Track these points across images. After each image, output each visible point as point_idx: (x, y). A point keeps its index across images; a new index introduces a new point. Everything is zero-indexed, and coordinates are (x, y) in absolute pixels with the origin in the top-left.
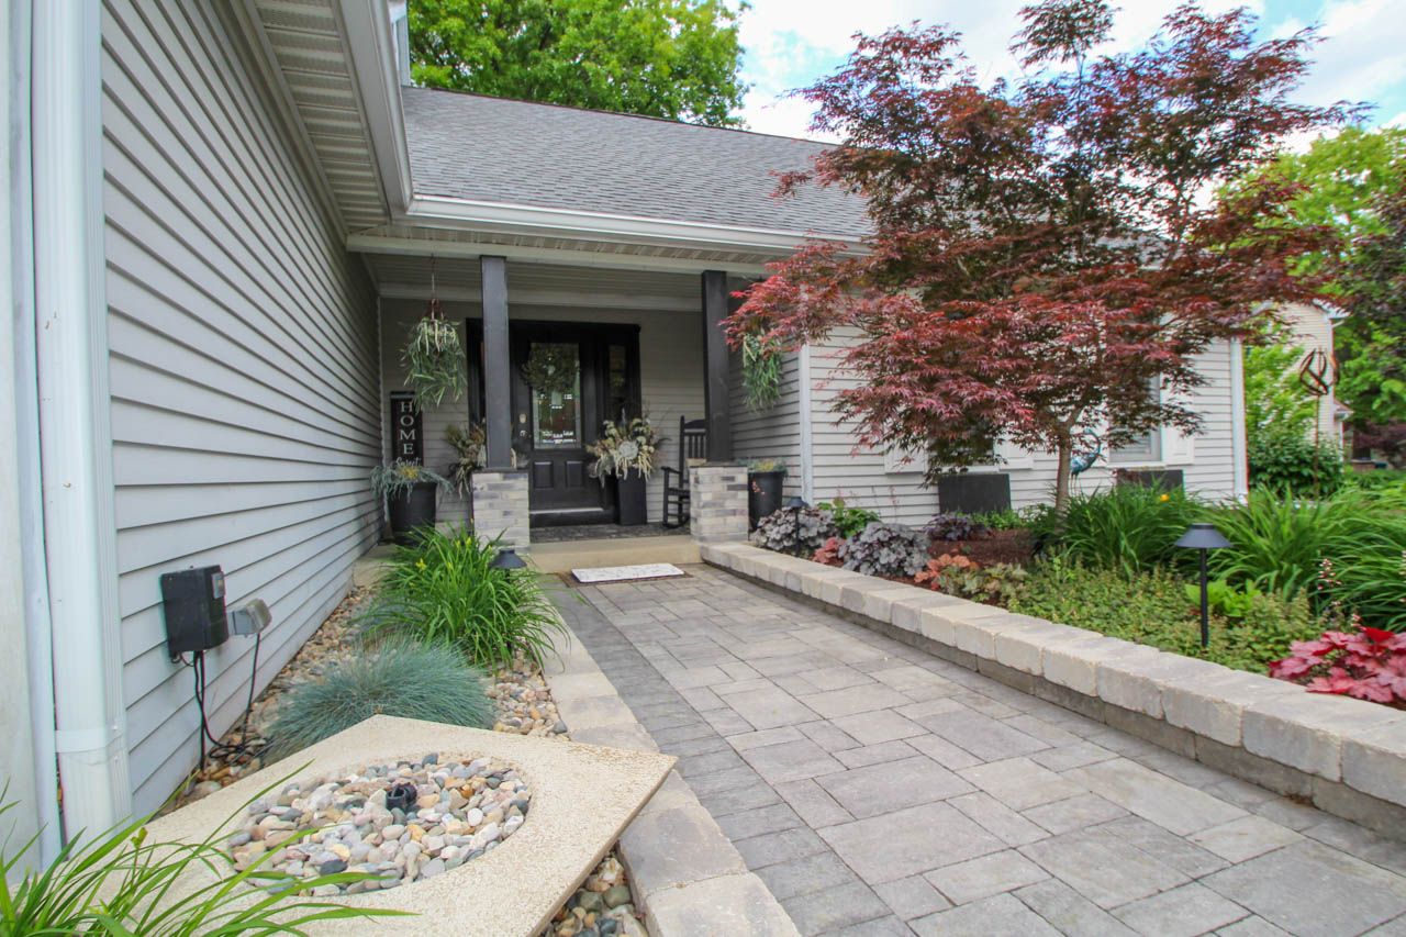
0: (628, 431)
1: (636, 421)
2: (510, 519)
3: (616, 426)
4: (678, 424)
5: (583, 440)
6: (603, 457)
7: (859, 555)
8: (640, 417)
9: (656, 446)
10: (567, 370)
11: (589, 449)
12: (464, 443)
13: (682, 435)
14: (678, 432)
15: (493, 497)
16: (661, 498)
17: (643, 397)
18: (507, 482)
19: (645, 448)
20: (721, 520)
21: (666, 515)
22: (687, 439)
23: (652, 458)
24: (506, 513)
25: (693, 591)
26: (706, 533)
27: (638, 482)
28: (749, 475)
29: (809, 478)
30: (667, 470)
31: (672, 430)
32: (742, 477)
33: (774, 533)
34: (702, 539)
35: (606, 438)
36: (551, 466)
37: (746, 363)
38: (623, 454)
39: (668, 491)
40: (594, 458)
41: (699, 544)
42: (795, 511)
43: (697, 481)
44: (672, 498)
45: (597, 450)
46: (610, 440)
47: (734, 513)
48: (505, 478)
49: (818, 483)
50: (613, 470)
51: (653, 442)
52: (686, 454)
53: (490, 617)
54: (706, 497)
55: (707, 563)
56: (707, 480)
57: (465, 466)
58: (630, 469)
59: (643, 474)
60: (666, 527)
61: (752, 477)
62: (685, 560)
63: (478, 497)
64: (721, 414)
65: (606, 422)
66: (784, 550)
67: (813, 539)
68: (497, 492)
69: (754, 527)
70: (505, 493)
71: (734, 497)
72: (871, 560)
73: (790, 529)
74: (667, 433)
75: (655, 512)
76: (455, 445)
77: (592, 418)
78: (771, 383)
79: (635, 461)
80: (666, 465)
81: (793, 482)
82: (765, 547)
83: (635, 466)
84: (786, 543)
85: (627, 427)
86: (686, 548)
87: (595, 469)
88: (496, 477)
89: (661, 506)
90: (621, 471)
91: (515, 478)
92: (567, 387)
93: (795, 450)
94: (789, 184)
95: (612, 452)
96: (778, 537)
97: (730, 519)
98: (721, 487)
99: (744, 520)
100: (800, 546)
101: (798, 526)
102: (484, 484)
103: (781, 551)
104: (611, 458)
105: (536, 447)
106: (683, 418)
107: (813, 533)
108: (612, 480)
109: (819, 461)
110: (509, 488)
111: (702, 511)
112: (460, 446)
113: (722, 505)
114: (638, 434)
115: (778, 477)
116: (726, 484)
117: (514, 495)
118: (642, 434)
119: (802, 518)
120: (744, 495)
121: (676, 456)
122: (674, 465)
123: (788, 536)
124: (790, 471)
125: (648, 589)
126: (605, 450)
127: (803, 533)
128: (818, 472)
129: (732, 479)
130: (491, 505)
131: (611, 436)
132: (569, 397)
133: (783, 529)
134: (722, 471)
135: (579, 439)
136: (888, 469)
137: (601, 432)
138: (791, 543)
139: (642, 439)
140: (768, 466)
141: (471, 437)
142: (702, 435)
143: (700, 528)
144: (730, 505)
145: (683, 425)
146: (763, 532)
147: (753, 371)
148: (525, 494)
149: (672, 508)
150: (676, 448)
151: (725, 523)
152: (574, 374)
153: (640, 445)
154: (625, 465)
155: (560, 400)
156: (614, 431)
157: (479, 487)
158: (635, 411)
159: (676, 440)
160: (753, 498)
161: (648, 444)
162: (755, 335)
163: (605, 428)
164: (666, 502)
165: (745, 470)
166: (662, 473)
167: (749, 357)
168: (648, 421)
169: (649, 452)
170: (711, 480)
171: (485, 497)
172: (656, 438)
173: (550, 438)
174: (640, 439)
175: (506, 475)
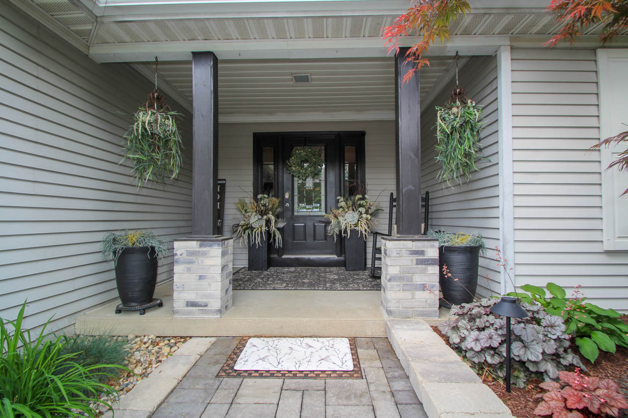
0: (353, 203)
1: (360, 196)
2: (204, 283)
3: (346, 200)
4: (388, 199)
5: (324, 209)
6: (334, 222)
8: (362, 193)
9: (372, 215)
10: (316, 164)
13: (391, 207)
14: (388, 204)
15: (191, 262)
17: (367, 180)
18: (203, 249)
19: (364, 216)
20: (408, 295)
22: (394, 210)
23: (369, 224)
24: (201, 278)
26: (391, 305)
27: (358, 239)
28: (441, 249)
29: (510, 254)
30: (376, 234)
31: (384, 203)
32: (432, 252)
35: (337, 208)
36: (305, 226)
37: (439, 135)
38: (347, 219)
39: (375, 250)
45: (330, 217)
46: (340, 210)
47: (423, 287)
48: (201, 246)
49: (521, 259)
50: (340, 231)
51: (370, 211)
56: (394, 254)
58: (353, 231)
59: (361, 234)
61: (444, 252)
62: (369, 333)
63: (177, 262)
64: (411, 187)
65: (339, 198)
68: (194, 258)
70: (201, 259)
71: (424, 272)
74: (381, 205)
77: (331, 194)
78: (467, 155)
79: (356, 225)
81: (490, 254)
83: (356, 228)
85: (353, 201)
87: (329, 230)
88: (193, 245)
90: (345, 231)
91: (210, 246)
92: (316, 175)
93: (492, 223)
95: (341, 219)
97: (419, 294)
98: (409, 261)
99: (434, 297)
102: (183, 251)
104: (339, 223)
105: (296, 214)
106: (392, 194)
108: (341, 238)
109: (520, 236)
110: (204, 254)
111: (389, 284)
113: (410, 280)
114: (360, 206)
115: (473, 252)
116: (415, 258)
117: (208, 262)
118: (363, 206)
120: (435, 270)
121: (387, 222)
124: (488, 243)
126: (336, 217)
128: (521, 247)
129: (422, 253)
130: (189, 270)
131: (341, 207)
132: (317, 181)
134: (410, 245)
136: (607, 246)
137: (336, 205)
139: (362, 210)
140: (463, 240)
143: (387, 299)
144: (418, 279)
145: (392, 200)
147: (447, 144)
150: (387, 216)
151: (413, 298)
152: (321, 165)
153: (361, 214)
154: (349, 228)
155: (311, 183)
156: (343, 204)
157: (179, 253)
159: (387, 210)
161: (367, 213)
162: (450, 109)
164: (374, 259)
165: (437, 244)
167: (443, 131)
168: (368, 196)
169: (367, 219)
170: (399, 254)
171: (184, 263)
172: (373, 209)
173: (304, 208)
174: (361, 209)
175: (203, 241)
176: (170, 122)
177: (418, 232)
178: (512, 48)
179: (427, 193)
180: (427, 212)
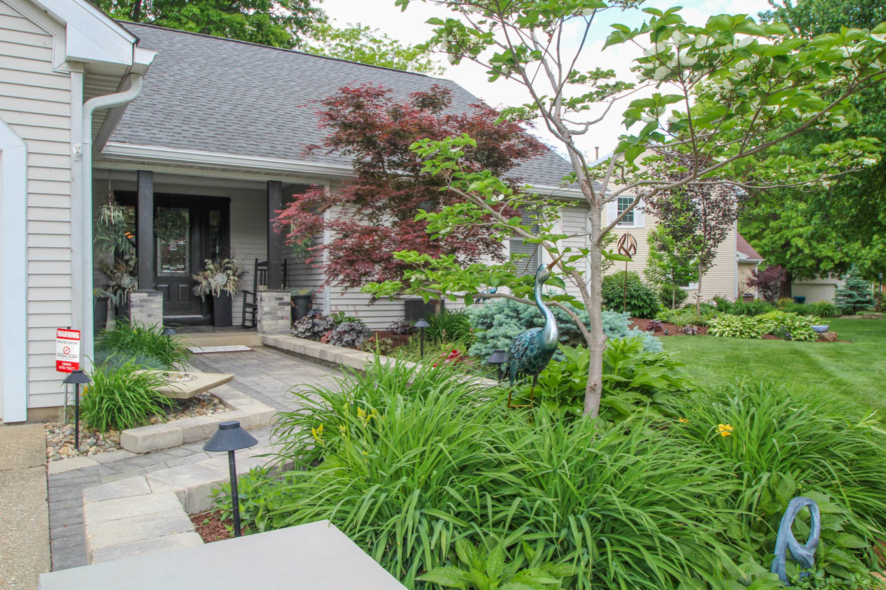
0: (221, 266)
1: (226, 260)
2: (152, 319)
3: (213, 263)
4: (254, 262)
5: (191, 271)
6: (204, 283)
7: (335, 338)
8: (229, 257)
9: (239, 277)
10: (181, 226)
11: (195, 277)
12: (111, 272)
13: (256, 270)
14: (253, 267)
15: (142, 306)
16: (241, 309)
17: (232, 245)
18: (151, 298)
19: (232, 277)
20: (274, 322)
21: (244, 319)
22: (259, 272)
23: (237, 285)
24: (149, 315)
25: (254, 356)
26: (265, 329)
27: (227, 299)
28: (292, 297)
29: (328, 299)
30: (246, 292)
31: (250, 268)
32: (287, 298)
33: (301, 328)
34: (263, 333)
35: (206, 270)
36: (168, 288)
38: (216, 281)
39: (246, 305)
40: (197, 283)
41: (262, 335)
42: (313, 317)
43: (261, 300)
44: (248, 310)
45: (200, 278)
46: (209, 272)
47: (282, 318)
48: (149, 296)
49: (333, 302)
50: (211, 291)
51: (237, 274)
52: (258, 282)
53: (165, 351)
54: (266, 309)
55: (266, 346)
56: (267, 299)
57: (113, 287)
58: (222, 291)
59: (230, 294)
60: (244, 327)
61: (293, 299)
62: (253, 344)
63: (133, 306)
64: (276, 262)
65: (206, 260)
66: (306, 338)
67: (321, 332)
68: (144, 304)
69: (293, 325)
70: (149, 304)
71: (283, 309)
72: (340, 340)
73: (310, 326)
74: (247, 268)
75: (237, 319)
76: (106, 273)
77: (197, 256)
79: (225, 286)
80: (245, 289)
81: (318, 301)
82: (297, 336)
83: (225, 289)
84: (307, 334)
85: (220, 264)
86: (254, 338)
87: (198, 290)
88: (144, 295)
89: (241, 315)
90: (216, 292)
91: (156, 296)
92: (182, 237)
93: (320, 283)
94: (310, 149)
95: (210, 280)
96: (303, 331)
97: (280, 322)
98: (275, 303)
99: (288, 322)
100: (315, 336)
101: (314, 325)
102: (137, 299)
103: (304, 338)
104: (209, 283)
105: (159, 275)
106: (257, 260)
107: (321, 329)
108: (209, 297)
110: (152, 301)
111: (264, 317)
112: (108, 273)
113: (275, 314)
114: (227, 269)
115: (309, 299)
116: (278, 301)
117: (154, 306)
118: (230, 269)
119: (316, 321)
120: (288, 308)
121: (251, 283)
122: (251, 289)
123: (309, 330)
124: (318, 295)
125: (230, 356)
126: (206, 278)
127: (316, 329)
128: (333, 296)
129: (281, 299)
130: (141, 311)
131: (210, 269)
132: (182, 243)
133: (305, 326)
134: (275, 294)
135: (188, 270)
137: (203, 267)
138: (310, 334)
139: (230, 272)
140: (303, 292)
141: (115, 267)
142: (265, 270)
143: (263, 326)
144: (280, 313)
145: (257, 264)
146: (296, 328)
148: (161, 305)
149: (249, 316)
150: (252, 278)
151: (277, 324)
152: (185, 228)
153: (229, 275)
154: (219, 288)
155: (175, 244)
156: (211, 266)
157: (134, 300)
158: (225, 253)
159: (252, 273)
160: (293, 310)
161: (234, 275)
163: (206, 264)
164: (244, 312)
165: (290, 294)
166: (243, 294)
168: (234, 260)
169: (234, 280)
170: (270, 300)
171: (137, 307)
172: (239, 271)
173: (168, 269)
174: (228, 272)
175: (150, 294)
176: (121, 214)
177: (280, 288)
178: (331, 186)
179: (286, 260)
180: (285, 275)
